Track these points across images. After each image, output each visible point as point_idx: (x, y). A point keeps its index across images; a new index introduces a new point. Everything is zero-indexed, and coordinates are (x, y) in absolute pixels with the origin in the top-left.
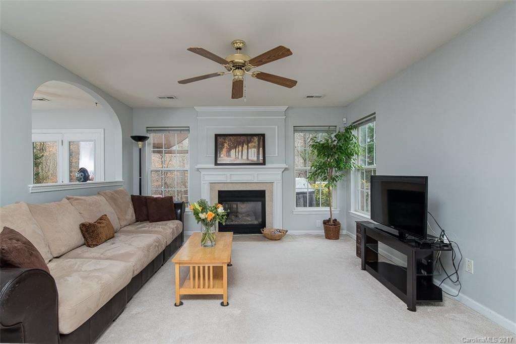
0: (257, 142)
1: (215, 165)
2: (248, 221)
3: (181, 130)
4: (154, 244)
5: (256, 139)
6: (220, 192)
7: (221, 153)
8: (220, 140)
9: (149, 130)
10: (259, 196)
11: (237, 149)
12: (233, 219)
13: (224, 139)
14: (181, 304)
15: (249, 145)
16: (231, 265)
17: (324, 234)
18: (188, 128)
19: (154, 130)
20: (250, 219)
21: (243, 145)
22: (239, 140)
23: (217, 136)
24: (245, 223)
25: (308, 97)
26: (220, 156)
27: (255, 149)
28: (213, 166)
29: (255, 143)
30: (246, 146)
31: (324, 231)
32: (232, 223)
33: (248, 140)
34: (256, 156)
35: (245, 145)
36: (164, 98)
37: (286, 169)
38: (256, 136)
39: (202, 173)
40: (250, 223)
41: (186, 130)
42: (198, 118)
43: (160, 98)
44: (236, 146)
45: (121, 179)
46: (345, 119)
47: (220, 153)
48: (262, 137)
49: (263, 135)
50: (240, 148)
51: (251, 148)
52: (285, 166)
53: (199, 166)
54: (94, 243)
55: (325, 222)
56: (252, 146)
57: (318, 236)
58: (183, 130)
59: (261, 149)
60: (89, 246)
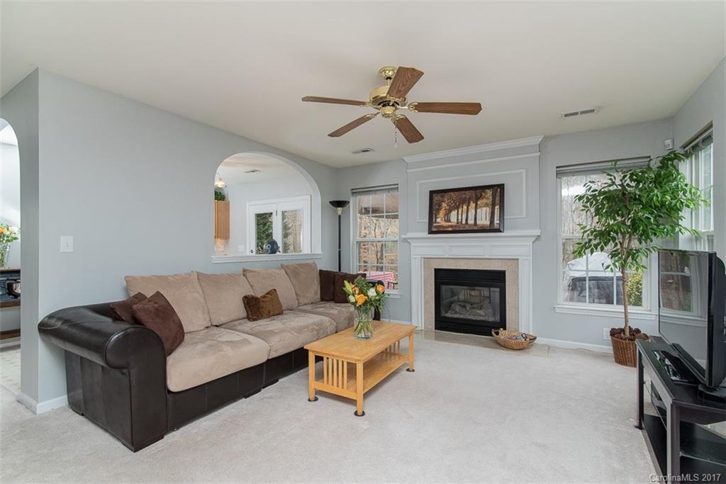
0: (491, 197)
1: (429, 233)
2: (480, 315)
3: (389, 189)
4: (311, 327)
5: (489, 193)
6: (437, 271)
7: (438, 216)
8: (437, 198)
9: (355, 192)
10: (496, 279)
11: (460, 210)
12: (457, 310)
13: (442, 196)
14: (316, 399)
15: (479, 203)
16: (413, 371)
17: (613, 353)
18: (396, 186)
19: (359, 192)
20: (483, 314)
21: (469, 203)
22: (463, 196)
23: (432, 193)
24: (474, 319)
25: (566, 115)
26: (436, 221)
27: (488, 209)
28: (426, 234)
29: (488, 199)
30: (474, 205)
31: (612, 348)
32: (455, 316)
33: (476, 195)
34: (488, 218)
35: (471, 202)
36: (359, 152)
37: (538, 237)
38: (489, 189)
39: (413, 244)
40: (481, 318)
41: (395, 189)
42: (408, 171)
43: (355, 153)
44: (459, 205)
45: (320, 252)
46: (669, 142)
47: (436, 216)
48: (499, 190)
49: (501, 187)
50: (465, 207)
51: (481, 207)
52: (537, 232)
53: (409, 235)
54: (255, 317)
55: (614, 333)
56: (482, 204)
57: (602, 356)
58: (392, 189)
59: (497, 207)
60: (249, 319)
